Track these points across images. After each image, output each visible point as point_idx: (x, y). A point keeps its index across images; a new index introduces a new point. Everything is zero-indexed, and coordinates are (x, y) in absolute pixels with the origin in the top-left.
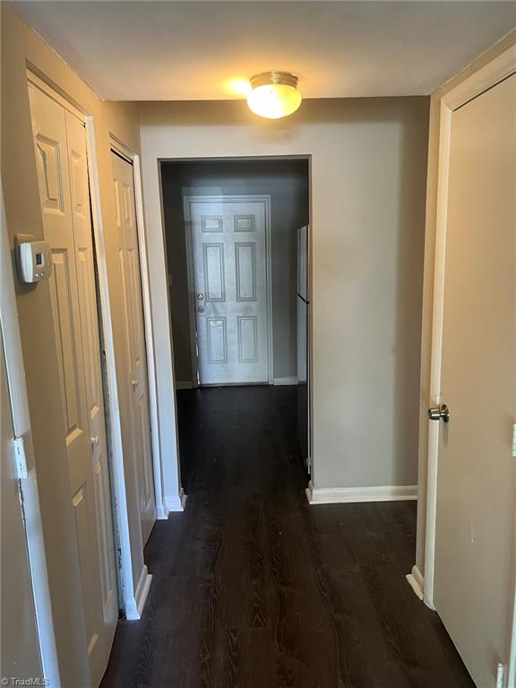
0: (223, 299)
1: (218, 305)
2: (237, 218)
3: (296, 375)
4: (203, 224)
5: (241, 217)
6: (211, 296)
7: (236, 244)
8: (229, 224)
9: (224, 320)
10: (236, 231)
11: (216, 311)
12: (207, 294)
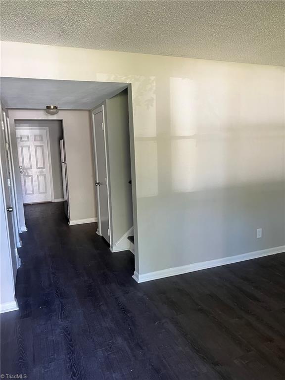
0: (31, 168)
1: (28, 171)
2: (35, 136)
3: (63, 198)
4: (21, 138)
5: (36, 136)
6: (25, 167)
7: (35, 146)
8: (31, 138)
9: (32, 176)
10: (35, 141)
11: (28, 173)
12: (23, 166)
